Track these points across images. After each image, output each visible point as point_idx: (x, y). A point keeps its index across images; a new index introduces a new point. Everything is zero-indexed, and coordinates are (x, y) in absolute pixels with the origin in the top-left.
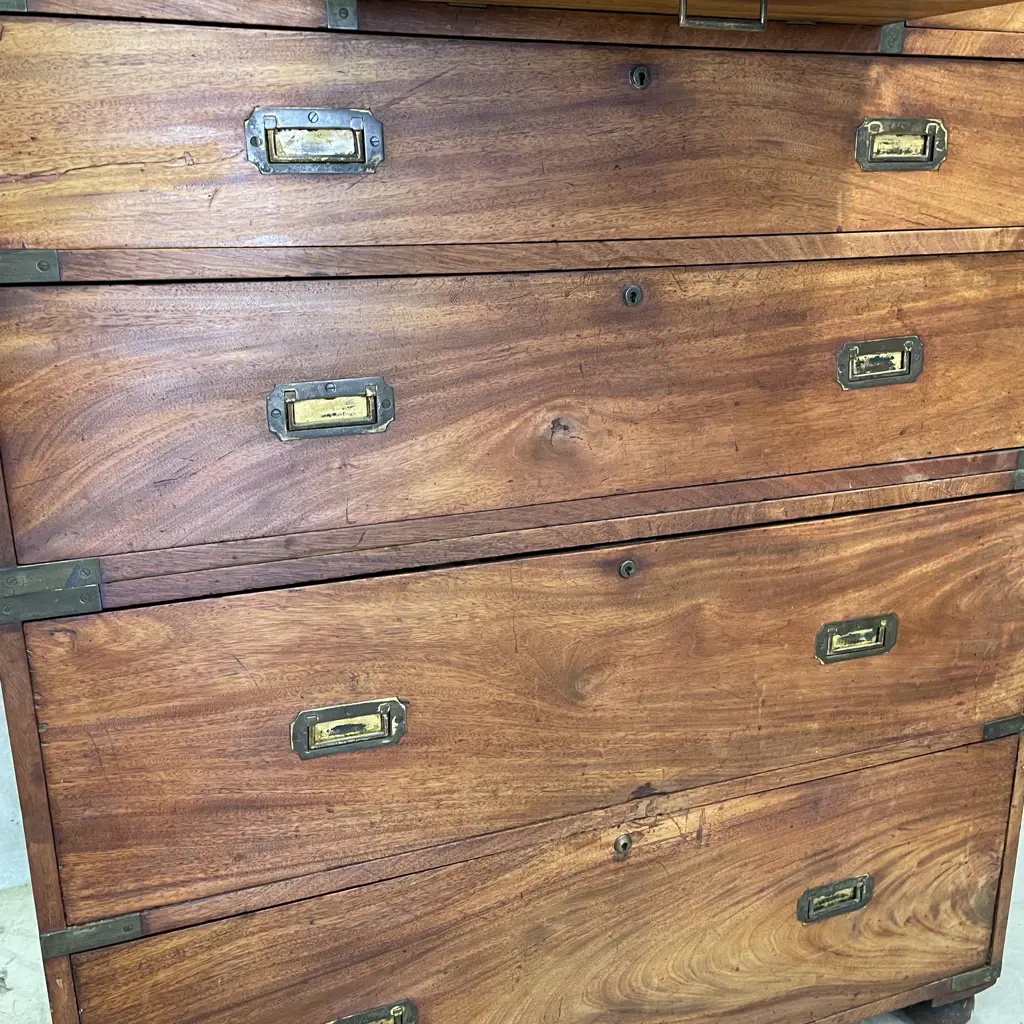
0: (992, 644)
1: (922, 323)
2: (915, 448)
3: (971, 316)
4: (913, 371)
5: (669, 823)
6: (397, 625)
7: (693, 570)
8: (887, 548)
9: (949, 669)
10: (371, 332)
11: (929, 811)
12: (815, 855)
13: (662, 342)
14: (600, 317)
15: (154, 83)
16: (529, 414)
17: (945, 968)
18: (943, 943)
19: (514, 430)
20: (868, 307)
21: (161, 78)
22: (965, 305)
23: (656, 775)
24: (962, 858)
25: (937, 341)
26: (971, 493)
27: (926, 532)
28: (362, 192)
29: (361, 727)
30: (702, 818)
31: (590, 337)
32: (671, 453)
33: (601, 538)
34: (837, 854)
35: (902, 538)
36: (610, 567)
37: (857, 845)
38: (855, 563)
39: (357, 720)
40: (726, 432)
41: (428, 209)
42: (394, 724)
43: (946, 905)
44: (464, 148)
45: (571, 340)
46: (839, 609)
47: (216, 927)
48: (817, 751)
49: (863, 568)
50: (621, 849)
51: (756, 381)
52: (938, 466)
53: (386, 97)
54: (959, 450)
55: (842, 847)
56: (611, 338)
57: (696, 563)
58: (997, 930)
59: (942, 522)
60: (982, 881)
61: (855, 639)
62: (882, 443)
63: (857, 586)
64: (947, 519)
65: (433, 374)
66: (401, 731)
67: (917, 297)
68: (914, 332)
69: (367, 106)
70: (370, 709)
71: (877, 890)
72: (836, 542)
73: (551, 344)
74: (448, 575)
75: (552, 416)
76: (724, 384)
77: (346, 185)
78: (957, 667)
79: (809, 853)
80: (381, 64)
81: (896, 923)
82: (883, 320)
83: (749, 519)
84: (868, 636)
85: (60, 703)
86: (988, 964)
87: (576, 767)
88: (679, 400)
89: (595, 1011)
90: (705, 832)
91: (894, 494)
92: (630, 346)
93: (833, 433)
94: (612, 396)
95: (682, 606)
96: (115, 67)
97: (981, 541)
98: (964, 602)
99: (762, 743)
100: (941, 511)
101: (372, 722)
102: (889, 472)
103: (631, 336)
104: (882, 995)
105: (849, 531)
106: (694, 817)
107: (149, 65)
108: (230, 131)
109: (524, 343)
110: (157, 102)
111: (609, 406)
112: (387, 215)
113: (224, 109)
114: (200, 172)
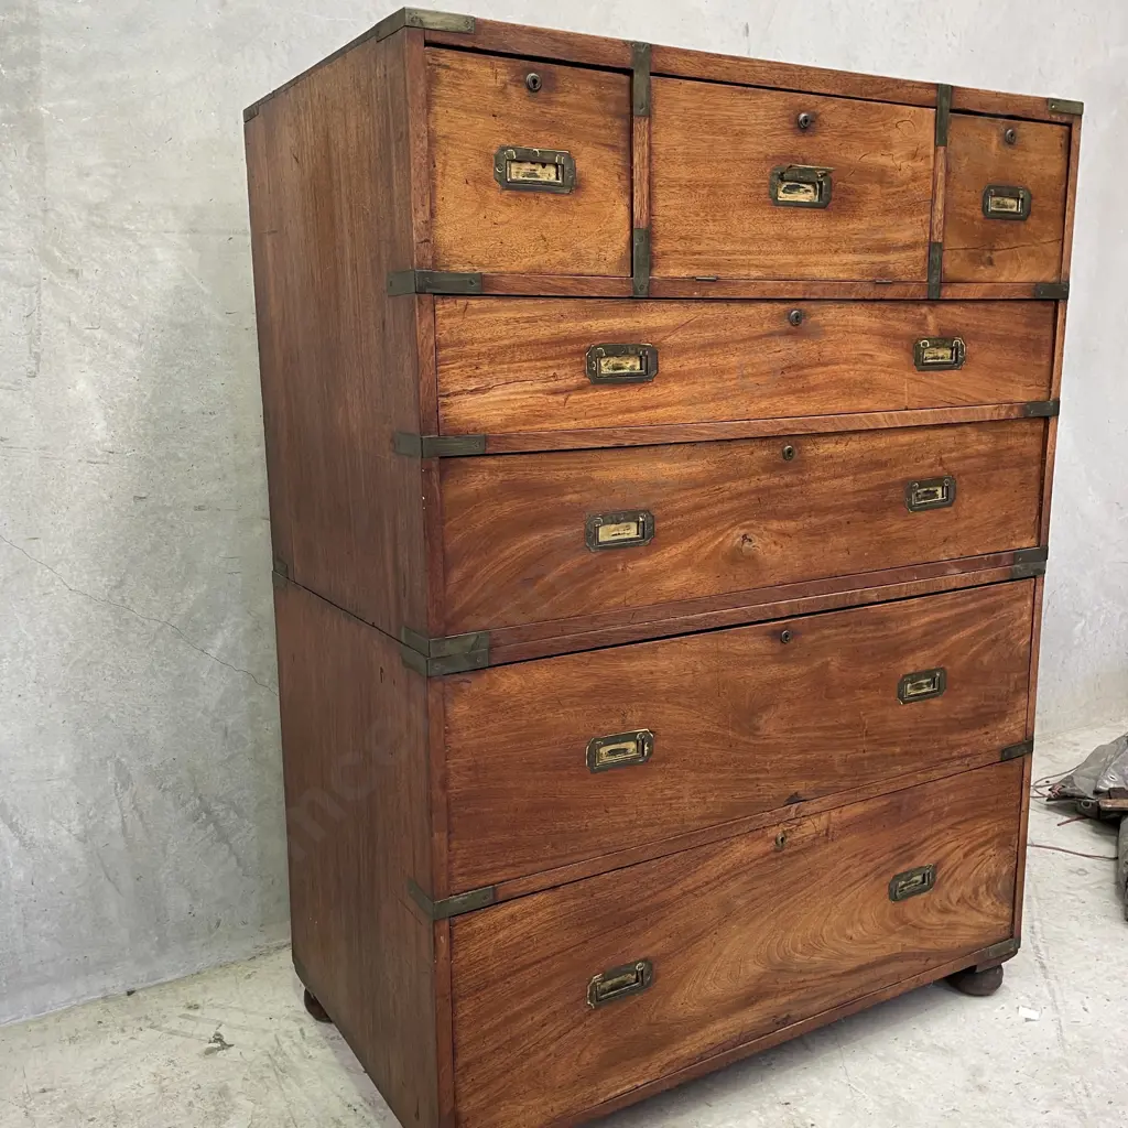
0: (1004, 689)
1: (953, 466)
2: (954, 551)
3: (981, 462)
4: (949, 501)
5: (809, 823)
6: (650, 677)
7: (824, 638)
8: (939, 621)
9: (978, 707)
10: (643, 480)
11: (969, 815)
12: (900, 848)
13: (806, 482)
14: (771, 468)
15: (541, 333)
16: (729, 531)
17: (983, 941)
18: (982, 919)
19: (721, 543)
20: (923, 458)
21: (545, 330)
22: (979, 455)
23: (799, 787)
24: (991, 852)
25: (963, 479)
26: (987, 582)
27: (962, 609)
28: (645, 393)
29: (625, 751)
30: (829, 818)
31: (766, 480)
32: (811, 556)
33: (771, 615)
34: (913, 848)
35: (947, 614)
36: (776, 635)
37: (925, 840)
38: (920, 631)
39: (623, 745)
40: (842, 541)
41: (680, 402)
42: (646, 748)
43: (983, 889)
44: (700, 364)
45: (753, 483)
46: (911, 664)
47: (535, 897)
48: (899, 768)
49: (925, 634)
50: (780, 842)
51: (859, 507)
52: (967, 564)
53: (661, 335)
54: (979, 552)
55: (915, 843)
56: (776, 480)
57: (826, 632)
58: (1017, 909)
59: (971, 602)
60: (1005, 870)
61: (920, 687)
62: (934, 548)
63: (921, 648)
64: (973, 601)
65: (676, 506)
66: (650, 753)
67: (952, 450)
68: (949, 473)
69: (650, 342)
70: (631, 737)
71: (939, 876)
72: (908, 617)
73: (741, 485)
74: (680, 642)
75: (742, 532)
76: (840, 510)
77: (637, 389)
78: (983, 706)
79: (896, 846)
80: (658, 316)
81: (950, 902)
82: (931, 466)
83: (857, 601)
84: (928, 684)
85: (458, 731)
86: (1012, 937)
87: (753, 780)
88: (814, 520)
89: (763, 970)
90: (831, 830)
91: (942, 582)
92: (787, 486)
93: (904, 541)
94: (778, 520)
95: (817, 663)
96: (522, 324)
97: (994, 615)
98: (986, 659)
99: (866, 762)
100: (970, 594)
101: (632, 746)
102: (938, 568)
103: (788, 479)
104: (944, 961)
105: (916, 609)
106: (824, 817)
107: (540, 322)
108: (578, 359)
109: (728, 485)
110: (542, 344)
111: (775, 525)
112: (657, 407)
113: (575, 347)
114: (560, 384)
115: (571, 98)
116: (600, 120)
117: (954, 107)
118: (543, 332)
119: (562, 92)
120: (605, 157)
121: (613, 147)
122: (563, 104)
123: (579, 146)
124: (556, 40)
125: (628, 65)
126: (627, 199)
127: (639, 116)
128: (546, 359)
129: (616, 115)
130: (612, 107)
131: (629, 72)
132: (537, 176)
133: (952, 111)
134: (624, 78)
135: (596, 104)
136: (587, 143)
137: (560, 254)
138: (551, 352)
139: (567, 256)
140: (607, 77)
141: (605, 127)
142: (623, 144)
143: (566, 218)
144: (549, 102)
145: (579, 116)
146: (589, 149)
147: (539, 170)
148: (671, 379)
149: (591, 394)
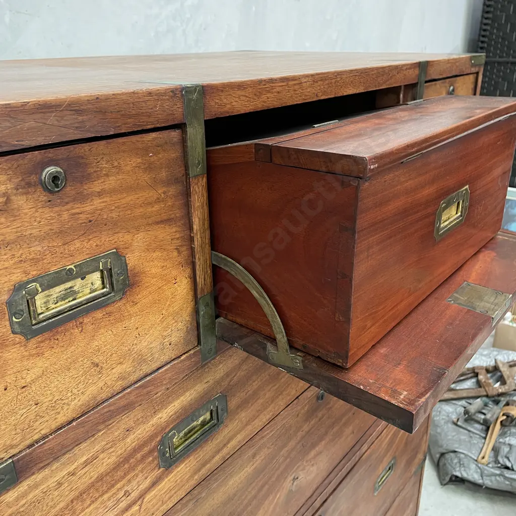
0: (418, 441)
10: (218, 505)
13: (331, 408)
14: (310, 416)
15: (105, 464)
16: (284, 485)
19: (278, 498)
21: (109, 458)
28: (217, 439)
31: (307, 427)
40: (351, 428)
41: (246, 425)
44: (262, 380)
45: (300, 434)
56: (313, 422)
63: (386, 455)
65: (246, 502)
69: (219, 392)
73: (292, 444)
75: (292, 477)
77: (210, 442)
80: (225, 364)
83: (357, 459)
88: (336, 429)
92: (320, 420)
94: (314, 448)
96: (80, 472)
103: (320, 415)
107: (101, 456)
108: (151, 459)
109: (282, 453)
110: (107, 474)
111: (313, 453)
112: (228, 442)
113: (146, 449)
114: (134, 495)
115: (112, 182)
116: (151, 195)
117: (427, 79)
118: (107, 461)
119: (98, 178)
120: (161, 237)
121: (168, 221)
122: (100, 194)
123: (128, 237)
124: (79, 112)
125: (178, 118)
126: (188, 271)
127: (196, 177)
128: (113, 486)
129: (168, 183)
130: (163, 174)
131: (180, 126)
132: (75, 293)
133: (426, 82)
134: (175, 134)
135: (146, 178)
136: (138, 229)
137: (119, 369)
138: (120, 473)
139: (126, 367)
140: (154, 139)
141: (158, 201)
142: (178, 213)
143: (120, 327)
144: (81, 198)
145: (123, 201)
146: (140, 235)
147: (77, 284)
148: (239, 410)
149: (166, 480)
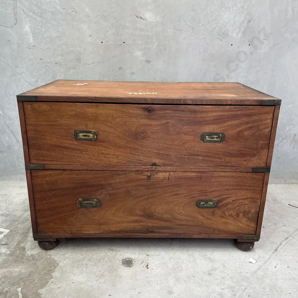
0: (255, 146)
5: (161, 174)
6: (96, 115)
7: (167, 113)
8: (222, 115)
9: (241, 150)
11: (235, 187)
12: (201, 191)
17: (241, 232)
18: (241, 225)
23: (157, 161)
24: (246, 203)
26: (248, 104)
27: (234, 113)
29: (89, 136)
30: (170, 175)
33: (143, 102)
34: (207, 192)
35: (226, 113)
36: (145, 109)
37: (214, 191)
38: (212, 118)
39: (88, 134)
42: (95, 137)
43: (241, 215)
46: (208, 129)
48: (201, 164)
49: (214, 120)
50: (148, 176)
55: (209, 191)
57: (168, 112)
58: (258, 226)
59: (239, 111)
60: (253, 211)
61: (213, 138)
63: (212, 124)
64: (240, 110)
66: (97, 138)
70: (90, 132)
71: (220, 204)
72: (207, 112)
74: (107, 105)
78: (243, 150)
79: (199, 190)
81: (225, 215)
84: (217, 138)
86: (256, 234)
87: (137, 155)
90: (170, 178)
91: (224, 102)
95: (164, 122)
97: (251, 118)
98: (246, 133)
99: (186, 159)
100: (238, 108)
101: (91, 135)
104: (222, 233)
105: (210, 110)
106: (167, 174)
